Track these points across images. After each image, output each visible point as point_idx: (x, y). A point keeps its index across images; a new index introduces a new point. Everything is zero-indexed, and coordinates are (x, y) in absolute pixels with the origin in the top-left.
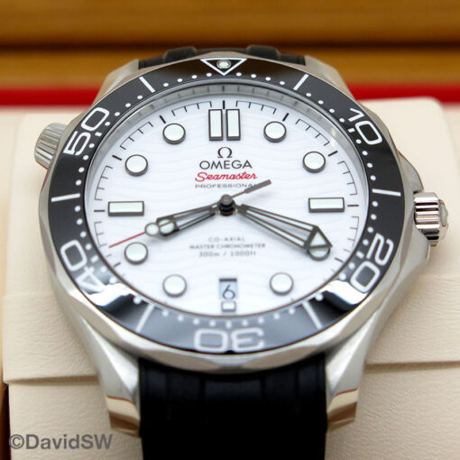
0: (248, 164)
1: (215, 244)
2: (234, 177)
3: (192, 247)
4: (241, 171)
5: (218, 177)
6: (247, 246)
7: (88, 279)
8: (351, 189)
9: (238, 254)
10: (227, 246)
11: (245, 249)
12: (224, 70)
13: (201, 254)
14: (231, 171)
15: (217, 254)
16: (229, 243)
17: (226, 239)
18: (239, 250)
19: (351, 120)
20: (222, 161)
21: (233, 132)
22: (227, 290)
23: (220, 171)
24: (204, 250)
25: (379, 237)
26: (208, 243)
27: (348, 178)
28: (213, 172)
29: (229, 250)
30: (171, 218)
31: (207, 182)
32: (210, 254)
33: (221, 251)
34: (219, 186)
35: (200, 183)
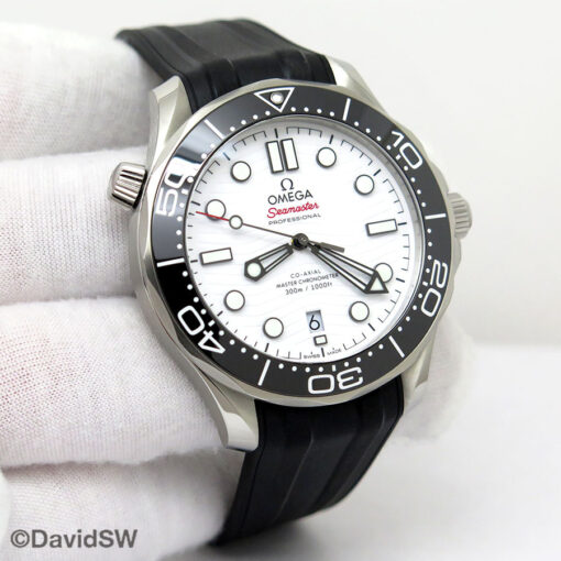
0: (309, 194)
1: (297, 280)
2: (299, 209)
3: (278, 286)
4: (304, 202)
5: (285, 211)
6: (324, 278)
7: (209, 343)
8: (397, 207)
9: (317, 286)
10: (308, 280)
11: (323, 281)
12: (279, 105)
13: (288, 292)
14: (296, 204)
15: (300, 290)
16: (308, 277)
17: (305, 274)
18: (318, 282)
19: (395, 145)
20: (286, 193)
21: (292, 164)
22: (312, 321)
23: (287, 205)
24: (289, 288)
25: (436, 262)
26: (291, 280)
27: (393, 197)
28: (280, 206)
29: (309, 284)
30: (257, 261)
31: (278, 217)
32: (295, 291)
33: (303, 286)
34: (289, 220)
35: (272, 220)
